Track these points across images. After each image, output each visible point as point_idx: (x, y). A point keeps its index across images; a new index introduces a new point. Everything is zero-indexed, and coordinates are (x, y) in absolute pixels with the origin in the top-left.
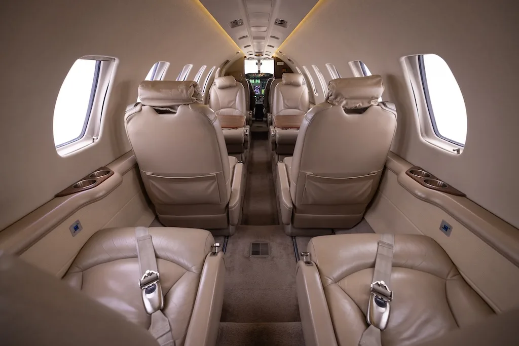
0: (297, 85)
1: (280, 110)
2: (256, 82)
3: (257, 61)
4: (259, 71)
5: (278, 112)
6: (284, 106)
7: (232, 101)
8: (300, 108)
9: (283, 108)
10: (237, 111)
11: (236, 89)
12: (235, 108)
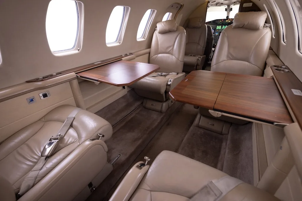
0: (254, 28)
1: (221, 59)
2: (223, 28)
3: (226, 7)
4: (228, 17)
5: (217, 63)
6: (228, 57)
7: (170, 47)
8: (252, 59)
9: (225, 58)
10: (174, 57)
11: (175, 35)
12: (172, 54)
